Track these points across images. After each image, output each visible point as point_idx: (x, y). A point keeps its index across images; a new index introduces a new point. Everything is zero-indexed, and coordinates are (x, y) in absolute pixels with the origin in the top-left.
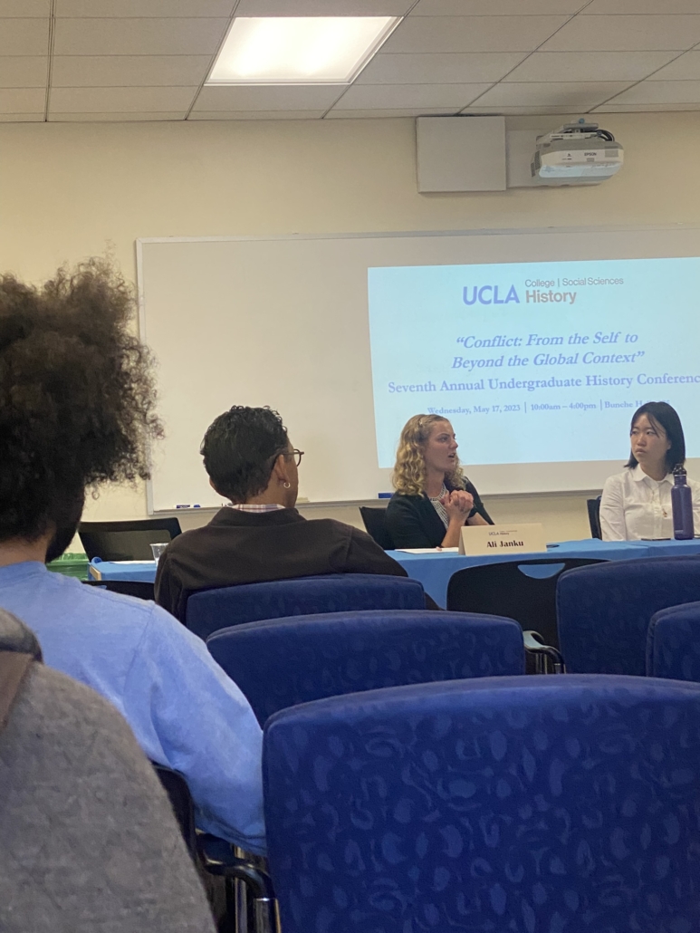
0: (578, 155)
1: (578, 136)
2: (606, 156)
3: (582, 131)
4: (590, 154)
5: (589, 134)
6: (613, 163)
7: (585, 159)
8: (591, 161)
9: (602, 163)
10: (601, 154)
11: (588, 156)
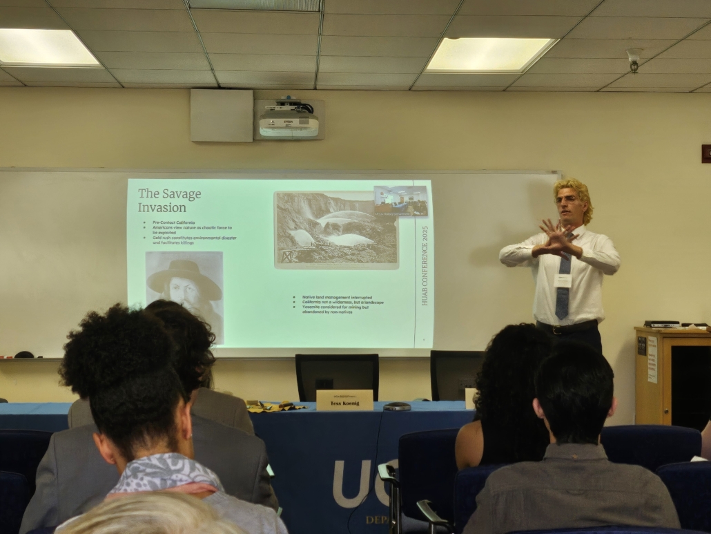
0: (280, 122)
1: (287, 108)
2: (300, 123)
3: (291, 104)
4: (288, 122)
5: (293, 107)
6: (305, 128)
7: (284, 125)
8: (287, 127)
9: (296, 128)
10: (296, 122)
11: (287, 123)
